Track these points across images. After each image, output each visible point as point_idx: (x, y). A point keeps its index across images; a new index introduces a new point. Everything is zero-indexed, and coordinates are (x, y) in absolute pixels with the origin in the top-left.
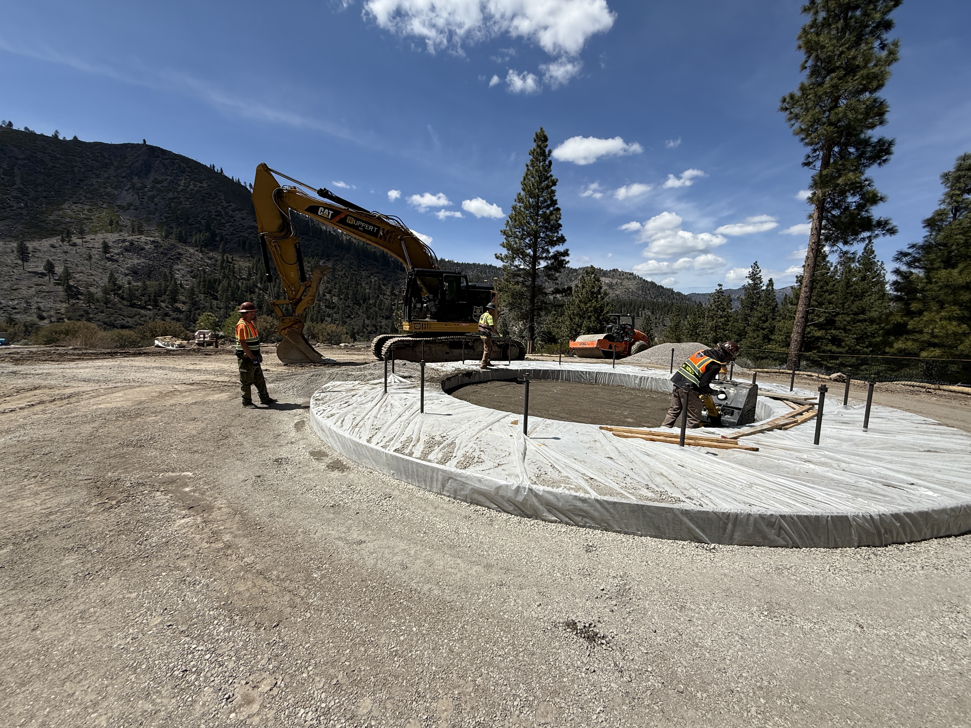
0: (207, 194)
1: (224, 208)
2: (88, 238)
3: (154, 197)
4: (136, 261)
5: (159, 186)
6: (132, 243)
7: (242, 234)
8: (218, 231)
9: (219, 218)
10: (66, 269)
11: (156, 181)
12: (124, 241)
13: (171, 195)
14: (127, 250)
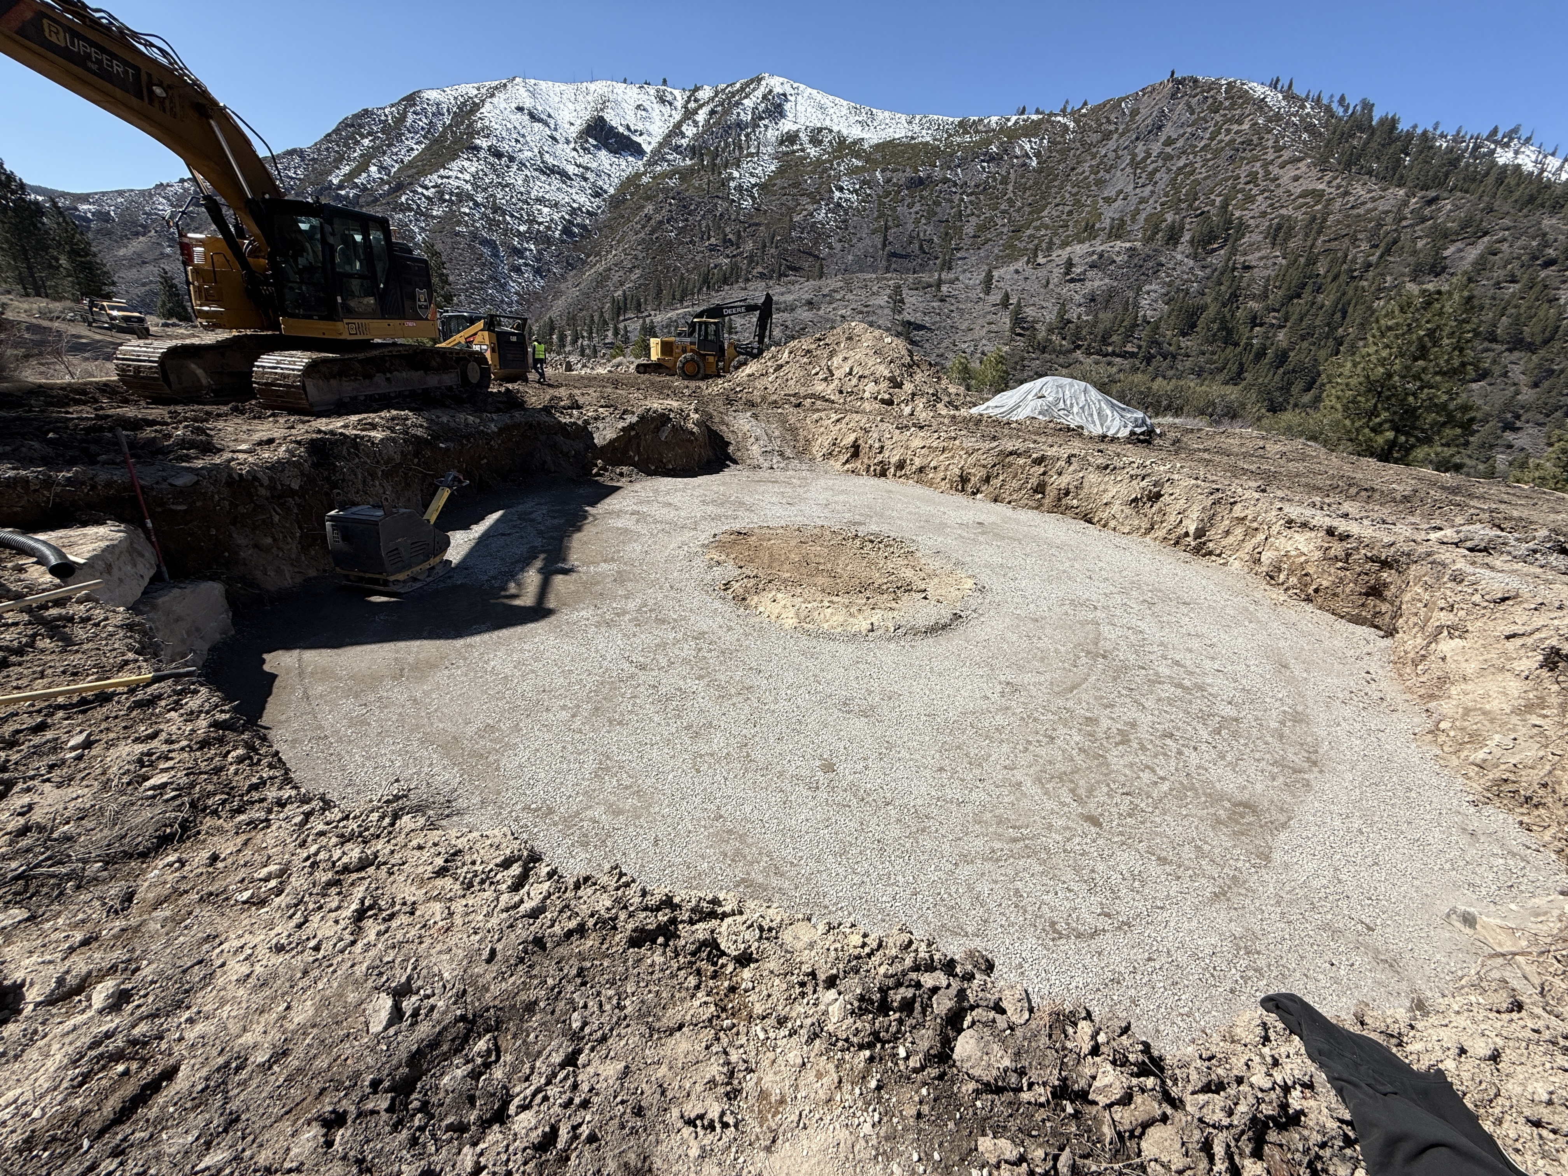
0: (1243, 143)
1: (1266, 165)
2: (1054, 254)
3: (1156, 170)
4: (1097, 283)
5: (1168, 150)
6: (1101, 256)
7: (1283, 211)
8: (1237, 214)
9: (1248, 187)
10: (1019, 302)
11: (1169, 142)
12: (1094, 252)
13: (1181, 163)
14: (1093, 266)
